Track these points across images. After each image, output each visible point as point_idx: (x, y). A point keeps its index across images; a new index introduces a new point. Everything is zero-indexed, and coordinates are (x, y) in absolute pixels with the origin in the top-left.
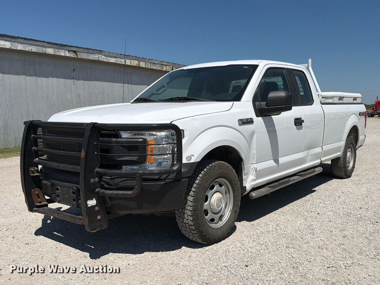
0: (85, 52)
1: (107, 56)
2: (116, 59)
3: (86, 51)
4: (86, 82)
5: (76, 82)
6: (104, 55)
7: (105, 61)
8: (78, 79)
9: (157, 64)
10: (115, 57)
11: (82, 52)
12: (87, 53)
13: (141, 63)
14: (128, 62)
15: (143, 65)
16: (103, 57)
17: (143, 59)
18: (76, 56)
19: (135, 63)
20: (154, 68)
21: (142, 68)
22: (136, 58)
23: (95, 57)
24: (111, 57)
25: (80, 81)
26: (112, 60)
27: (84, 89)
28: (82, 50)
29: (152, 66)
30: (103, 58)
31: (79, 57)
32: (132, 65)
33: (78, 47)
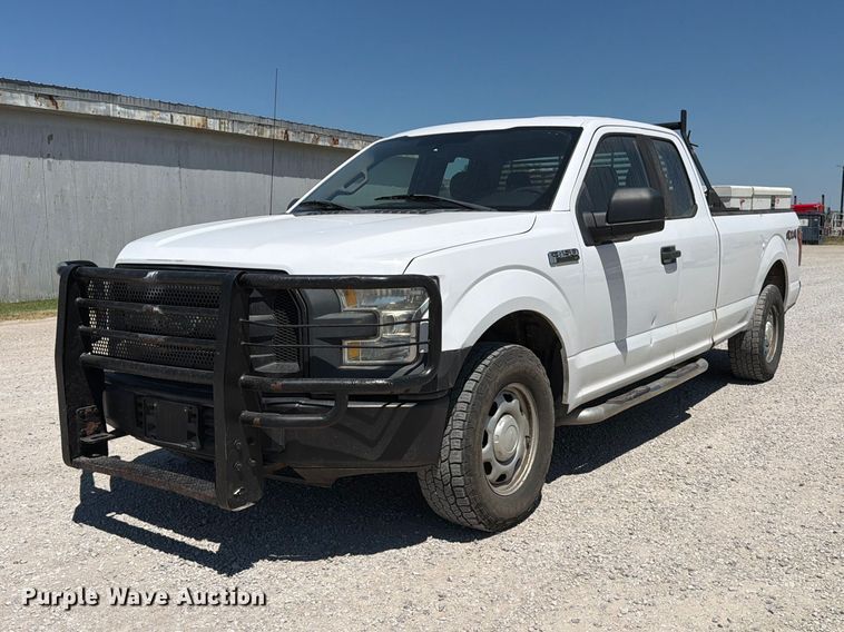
0: (76, 99)
1: (128, 107)
2: (150, 114)
3: (79, 95)
4: (78, 164)
5: (56, 163)
6: (120, 105)
7: (122, 117)
8: (61, 157)
9: (248, 123)
10: (147, 109)
11: (67, 98)
12: (81, 100)
13: (210, 121)
14: (179, 120)
15: (213, 125)
16: (118, 108)
17: (216, 113)
18: (54, 108)
19: (195, 121)
20: (241, 132)
21: (214, 132)
22: (197, 111)
23: (101, 109)
24: (136, 108)
25: (64, 162)
26: (141, 116)
27: (75, 181)
28: (67, 94)
29: (236, 128)
30: (117, 111)
31: (60, 109)
32: (188, 125)
33: (58, 88)
